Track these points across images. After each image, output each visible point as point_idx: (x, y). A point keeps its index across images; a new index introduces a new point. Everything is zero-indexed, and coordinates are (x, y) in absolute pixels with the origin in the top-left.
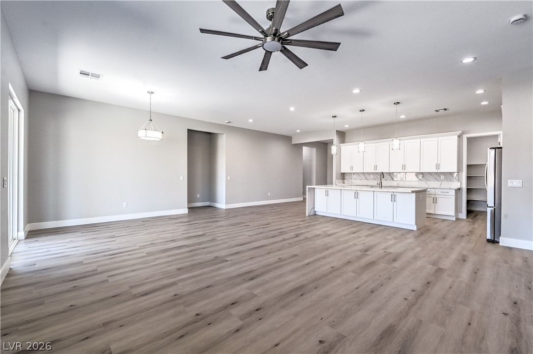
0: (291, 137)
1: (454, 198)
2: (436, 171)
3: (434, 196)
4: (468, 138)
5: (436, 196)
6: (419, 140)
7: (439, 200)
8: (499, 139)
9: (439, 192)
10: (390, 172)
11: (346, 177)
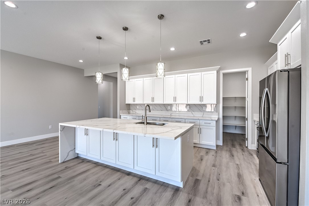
0: (84, 70)
1: (215, 128)
2: (200, 103)
3: (198, 127)
4: (224, 74)
5: (201, 127)
6: (186, 75)
7: (203, 131)
8: (247, 75)
9: (203, 123)
10: (165, 103)
11: (131, 107)
